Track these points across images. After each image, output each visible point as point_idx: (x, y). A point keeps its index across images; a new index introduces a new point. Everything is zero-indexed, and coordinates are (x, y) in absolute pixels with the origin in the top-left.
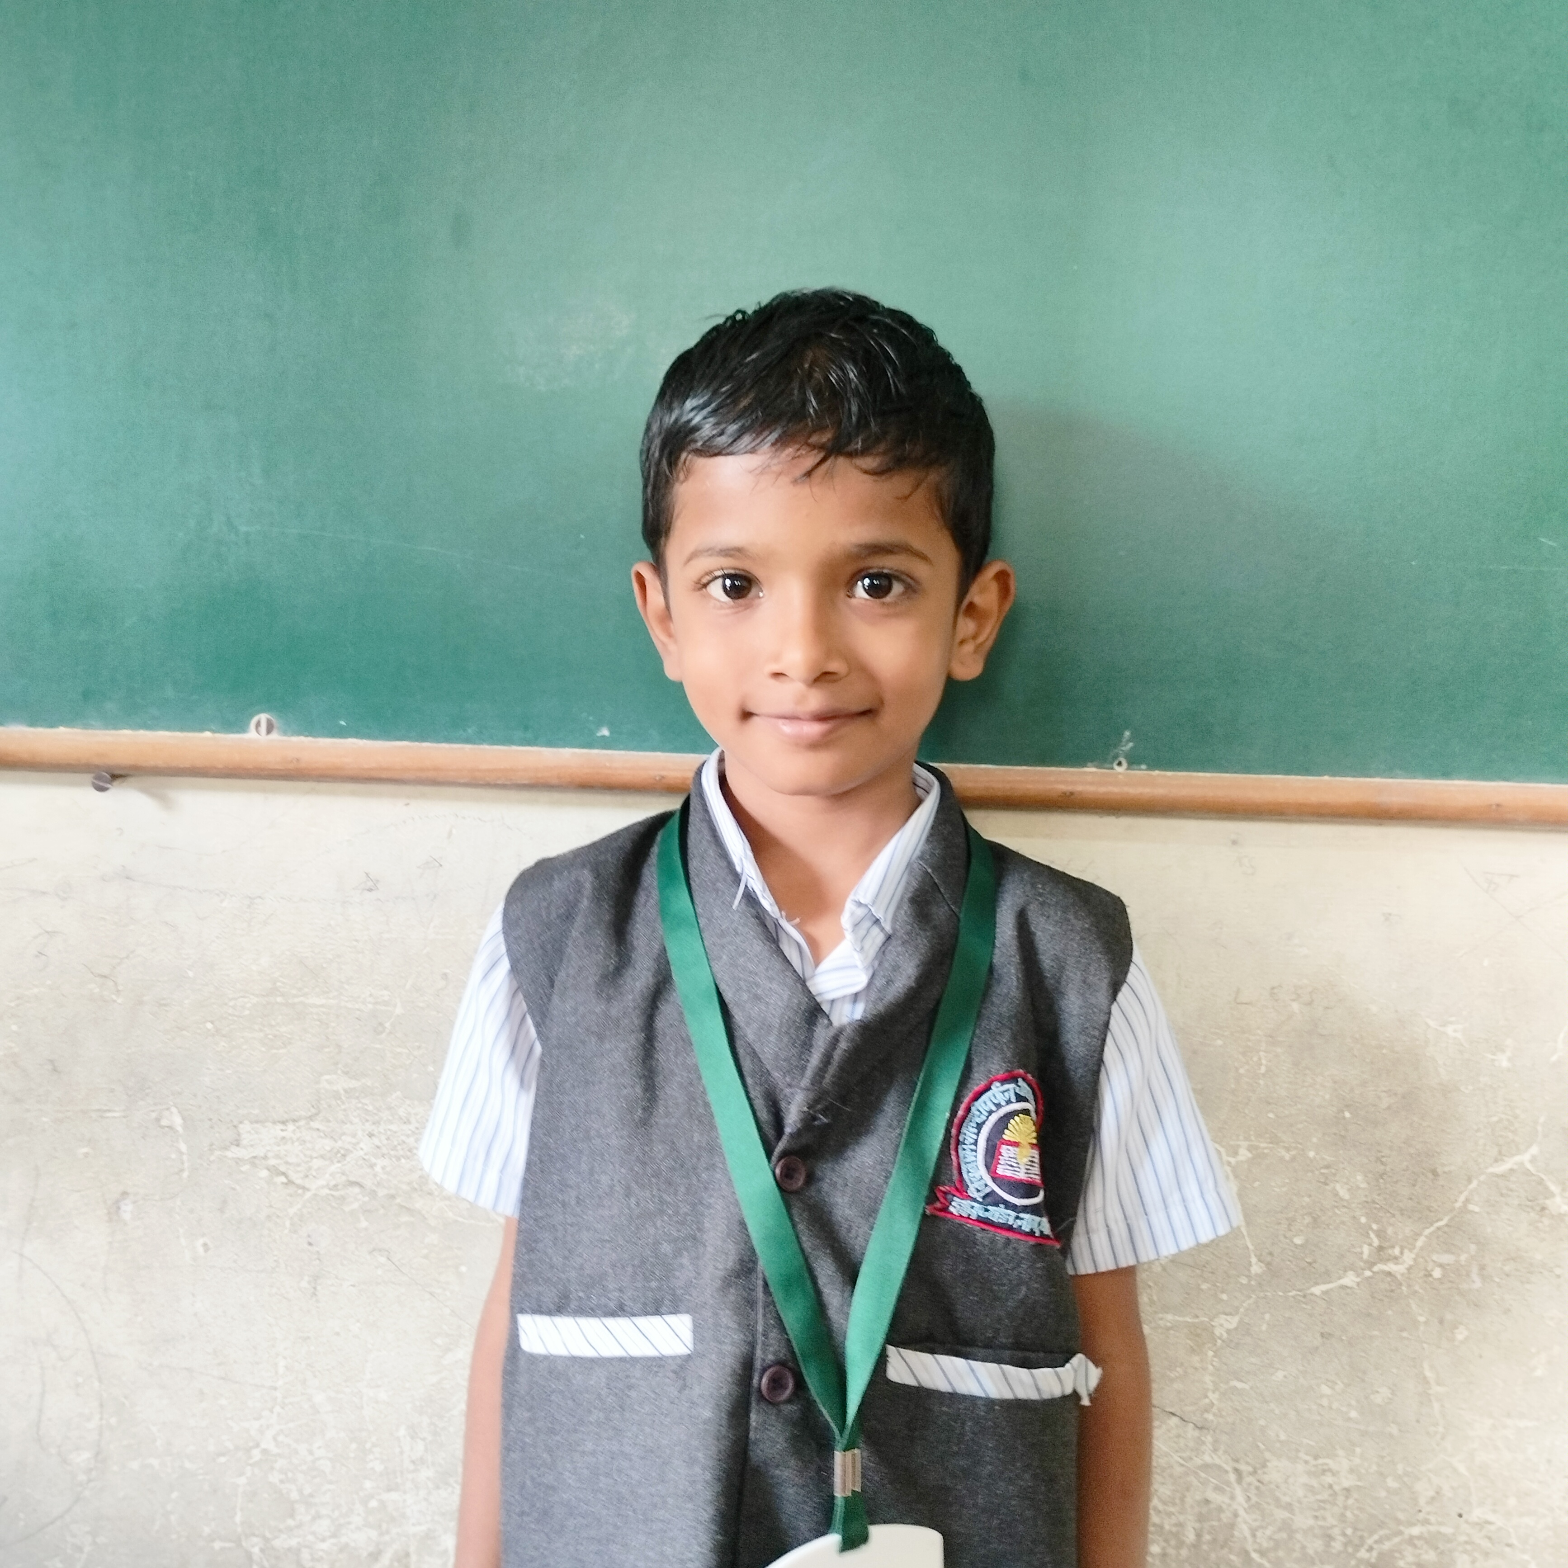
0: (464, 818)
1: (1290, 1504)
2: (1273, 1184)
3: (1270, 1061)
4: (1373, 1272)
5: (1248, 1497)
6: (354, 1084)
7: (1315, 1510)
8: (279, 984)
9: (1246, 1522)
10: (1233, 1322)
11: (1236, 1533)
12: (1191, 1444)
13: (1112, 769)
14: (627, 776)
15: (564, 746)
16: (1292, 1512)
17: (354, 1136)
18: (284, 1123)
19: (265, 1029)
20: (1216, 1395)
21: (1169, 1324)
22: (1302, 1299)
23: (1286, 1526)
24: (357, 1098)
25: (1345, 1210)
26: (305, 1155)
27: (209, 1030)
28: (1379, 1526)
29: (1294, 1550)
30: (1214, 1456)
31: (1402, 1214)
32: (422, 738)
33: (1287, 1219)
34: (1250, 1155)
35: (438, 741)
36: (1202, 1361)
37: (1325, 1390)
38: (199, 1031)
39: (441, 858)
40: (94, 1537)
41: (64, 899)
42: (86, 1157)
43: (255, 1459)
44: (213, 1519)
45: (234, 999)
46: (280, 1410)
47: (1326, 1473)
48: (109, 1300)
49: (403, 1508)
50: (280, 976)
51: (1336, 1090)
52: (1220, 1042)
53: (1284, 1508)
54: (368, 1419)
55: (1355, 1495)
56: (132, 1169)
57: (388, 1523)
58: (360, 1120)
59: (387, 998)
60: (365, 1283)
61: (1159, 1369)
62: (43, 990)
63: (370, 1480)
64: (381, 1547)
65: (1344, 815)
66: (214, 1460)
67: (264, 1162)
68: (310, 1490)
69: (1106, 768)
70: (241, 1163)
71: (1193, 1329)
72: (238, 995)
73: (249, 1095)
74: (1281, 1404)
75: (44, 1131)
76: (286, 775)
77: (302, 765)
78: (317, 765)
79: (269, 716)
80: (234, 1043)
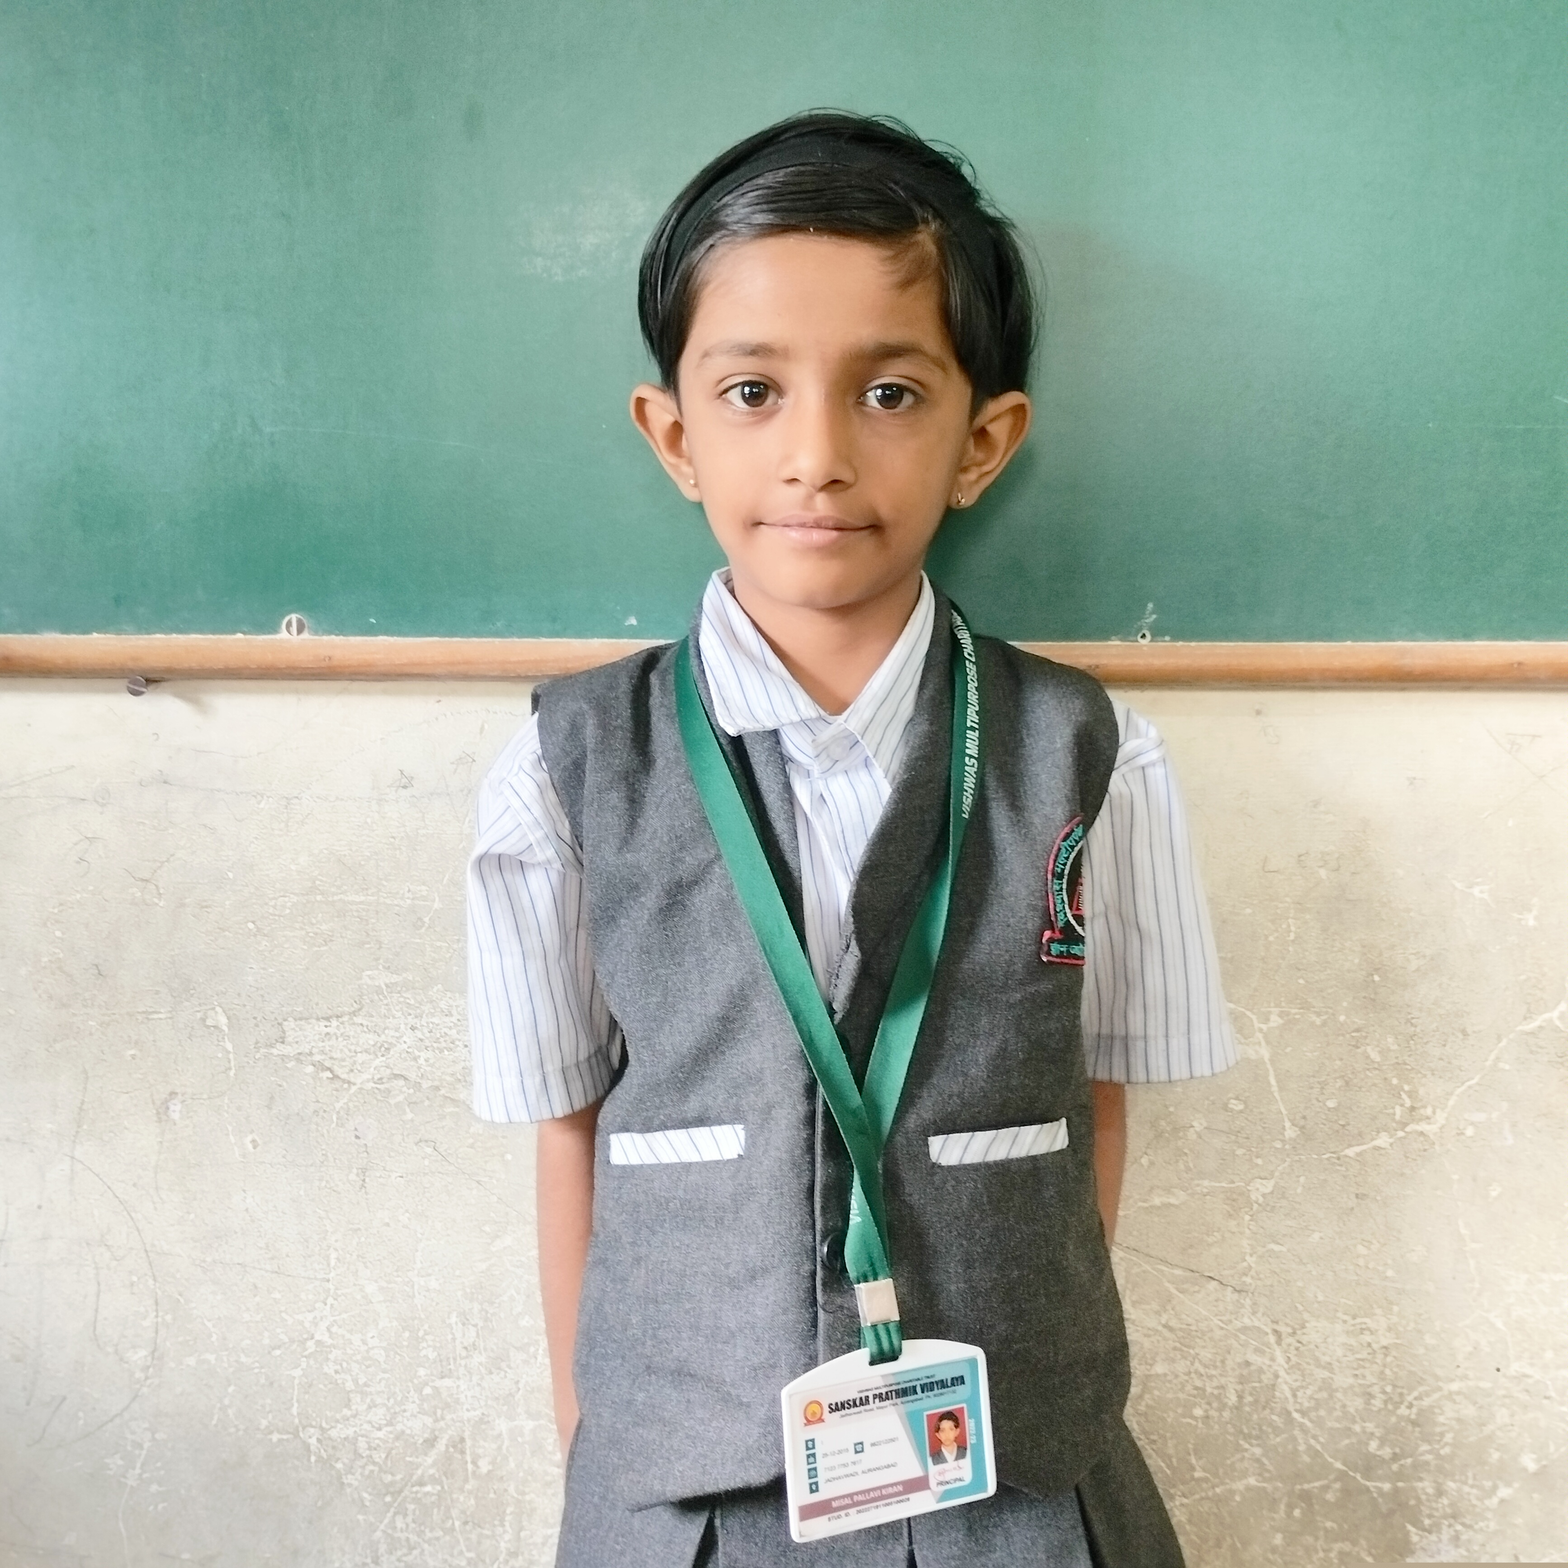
0: (496, 713)
1: (1330, 1364)
2: (1305, 1049)
3: (1299, 928)
4: (1406, 1132)
5: (1289, 1358)
6: (395, 978)
7: (1356, 1369)
8: (318, 882)
9: (1286, 1383)
10: (1268, 1186)
11: (1277, 1394)
12: (1230, 1307)
13: (1137, 641)
15: (592, 637)
16: (1332, 1371)
17: (397, 1030)
18: (328, 1019)
19: (306, 927)
20: (1254, 1259)
21: (1205, 1190)
22: (1336, 1161)
23: (1327, 1386)
24: (399, 992)
25: (1377, 1072)
26: (350, 1050)
27: (250, 930)
28: (1418, 1382)
29: (1335, 1409)
30: (1253, 1317)
31: (1433, 1074)
33: (1319, 1083)
34: (1281, 1021)
35: (469, 637)
36: (1238, 1224)
37: (1361, 1250)
38: (241, 931)
39: (474, 753)
40: (153, 1434)
41: (103, 805)
42: (134, 1059)
43: (310, 1351)
44: (270, 1412)
45: (274, 898)
46: (333, 1302)
47: (1365, 1332)
48: (161, 1199)
49: (457, 1394)
50: (319, 875)
51: (1365, 954)
52: (1248, 911)
53: (1324, 1368)
54: (419, 1307)
55: (1394, 1353)
56: (180, 1069)
57: (443, 1409)
58: (403, 1014)
59: (425, 893)
60: (412, 1174)
61: (1196, 1235)
62: (85, 895)
63: (424, 1367)
64: (437, 1433)
65: (1367, 679)
66: (269, 1353)
67: (309, 1058)
68: (365, 1380)
69: (1130, 641)
70: (286, 1060)
71: (1229, 1194)
72: (278, 895)
73: (293, 993)
74: (1318, 1265)
75: (91, 1034)
76: (319, 674)
77: (335, 662)
78: (349, 662)
79: (299, 616)
80: (276, 942)
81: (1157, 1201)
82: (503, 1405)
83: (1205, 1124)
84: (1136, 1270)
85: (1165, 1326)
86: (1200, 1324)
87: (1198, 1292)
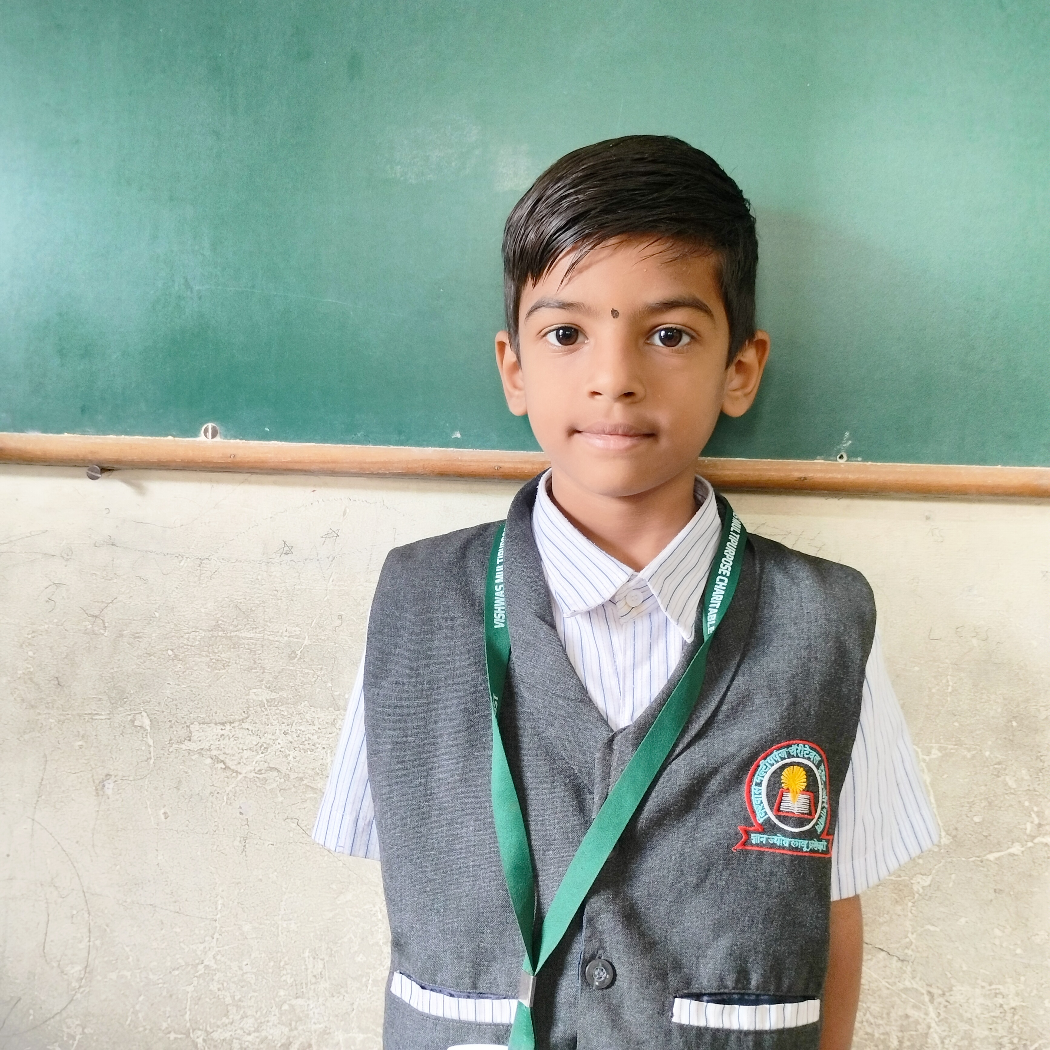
0: (355, 500)
1: (971, 1019)
2: (958, 776)
3: (955, 683)
4: (1034, 843)
5: (939, 1013)
6: (274, 696)
7: (990, 1024)
8: (220, 622)
9: (936, 1032)
10: (927, 881)
11: (929, 1041)
12: (895, 973)
13: (836, 460)
14: (474, 467)
15: (428, 446)
16: (972, 1025)
17: (274, 734)
18: (223, 724)
19: (211, 655)
20: (914, 936)
22: (980, 863)
23: (968, 1036)
24: (276, 706)
25: (1013, 796)
26: (238, 748)
27: (170, 656)
28: (1039, 1036)
30: (912, 981)
32: (324, 441)
33: (968, 803)
34: (940, 754)
35: (337, 443)
36: (903, 909)
37: (997, 932)
38: (163, 656)
39: (339, 530)
40: (83, 1029)
41: (67, 560)
42: (80, 748)
43: (200, 973)
44: (168, 1017)
45: (188, 633)
46: (218, 937)
47: (998, 996)
48: (96, 853)
49: (307, 1010)
50: (221, 616)
51: (1006, 705)
52: (917, 669)
53: (966, 1022)
54: (282, 943)
55: (1020, 1013)
56: (114, 757)
57: (296, 1022)
58: (278, 722)
59: (298, 633)
60: (281, 843)
61: (871, 916)
62: (51, 626)
63: (284, 989)
64: (291, 1039)
65: (1013, 495)
66: (170, 972)
67: (208, 752)
68: (239, 996)
69: (831, 460)
70: (192, 754)
71: (896, 886)
72: (191, 630)
73: (198, 703)
74: (964, 943)
75: (50, 729)
76: (226, 468)
77: (238, 459)
78: (248, 459)
79: (214, 425)
80: (188, 666)
82: (341, 1021)
86: (871, 985)
87: (871, 960)
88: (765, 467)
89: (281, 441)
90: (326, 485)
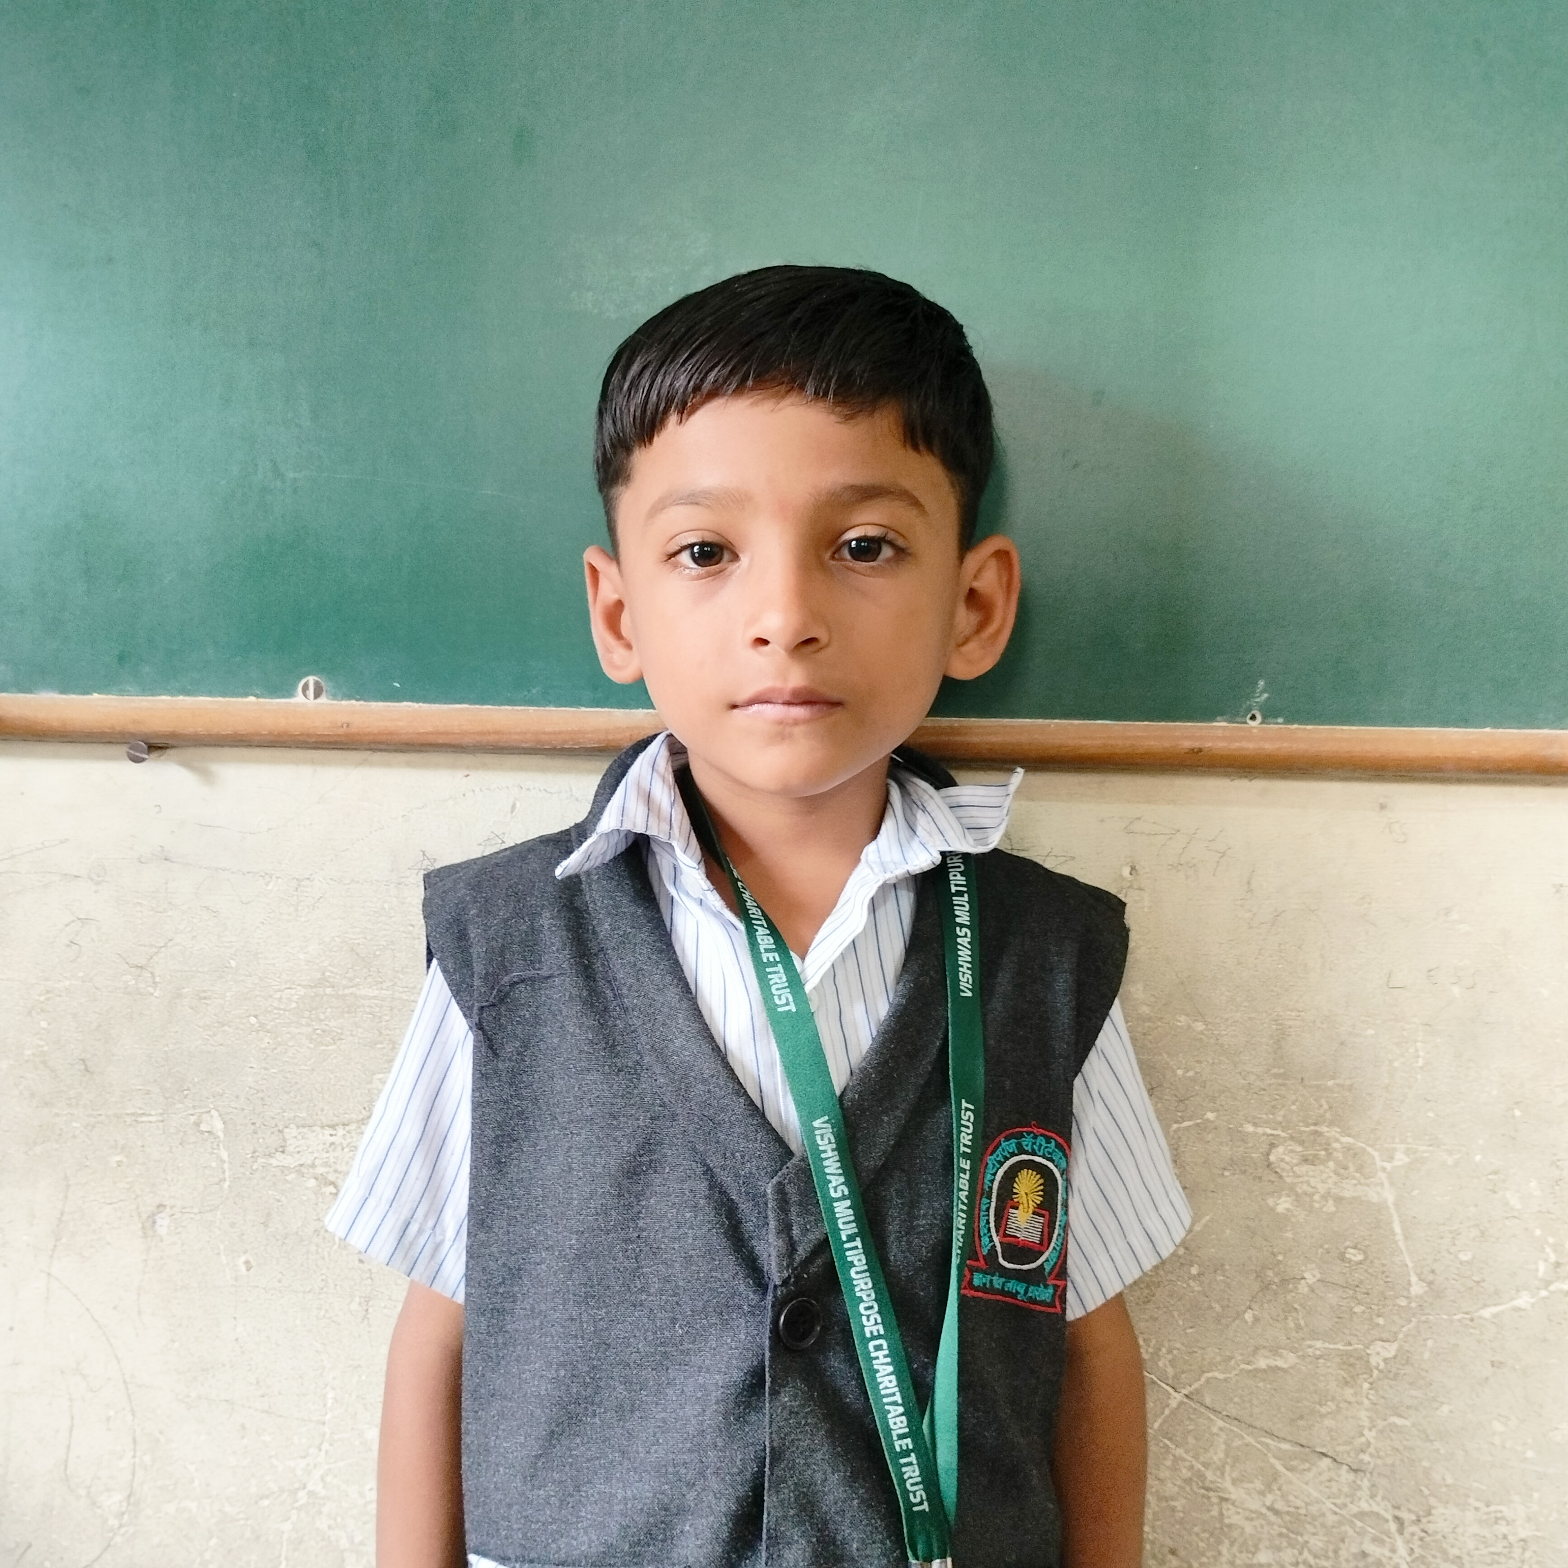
0: (529, 789)
1: (1459, 1557)
2: (1434, 1192)
3: (1428, 1053)
4: (1550, 1292)
5: (1412, 1549)
8: (328, 974)
10: (1391, 1350)
12: (1345, 1489)
13: (1245, 723)
15: (637, 708)
18: (333, 1127)
19: (314, 1023)
20: (1374, 1433)
21: (1318, 1353)
22: (1469, 1323)
25: (1517, 1221)
27: (253, 1025)
30: (1371, 1501)
32: (482, 701)
33: (1451, 1232)
34: (1407, 1160)
35: (502, 704)
36: (1356, 1394)
37: (1498, 1426)
38: (242, 1026)
39: (504, 834)
41: (98, 883)
42: (119, 1166)
43: (301, 1502)
45: (280, 990)
46: (329, 1447)
47: (1501, 1522)
48: (143, 1324)
50: (330, 965)
51: (1504, 1085)
52: (1371, 1032)
53: (1453, 1562)
55: (1534, 1547)
56: (169, 1178)
61: (1308, 1404)
62: (74, 982)
65: (1510, 771)
66: (256, 1502)
67: (311, 1170)
69: (1238, 723)
70: (286, 1172)
71: (1345, 1358)
72: (284, 986)
73: (296, 1096)
74: (1447, 1443)
75: (74, 1137)
76: (336, 743)
77: (353, 730)
78: (369, 730)
79: (317, 679)
80: (279, 1039)
81: (1262, 1363)
83: (1318, 1276)
84: (1237, 1443)
85: (1269, 1509)
86: (1310, 1508)
87: (1309, 1470)
88: (1139, 734)
89: (417, 702)
90: (485, 766)
